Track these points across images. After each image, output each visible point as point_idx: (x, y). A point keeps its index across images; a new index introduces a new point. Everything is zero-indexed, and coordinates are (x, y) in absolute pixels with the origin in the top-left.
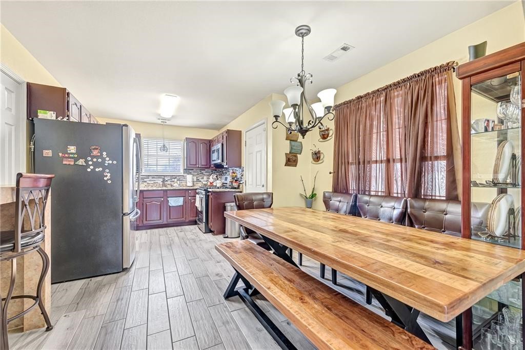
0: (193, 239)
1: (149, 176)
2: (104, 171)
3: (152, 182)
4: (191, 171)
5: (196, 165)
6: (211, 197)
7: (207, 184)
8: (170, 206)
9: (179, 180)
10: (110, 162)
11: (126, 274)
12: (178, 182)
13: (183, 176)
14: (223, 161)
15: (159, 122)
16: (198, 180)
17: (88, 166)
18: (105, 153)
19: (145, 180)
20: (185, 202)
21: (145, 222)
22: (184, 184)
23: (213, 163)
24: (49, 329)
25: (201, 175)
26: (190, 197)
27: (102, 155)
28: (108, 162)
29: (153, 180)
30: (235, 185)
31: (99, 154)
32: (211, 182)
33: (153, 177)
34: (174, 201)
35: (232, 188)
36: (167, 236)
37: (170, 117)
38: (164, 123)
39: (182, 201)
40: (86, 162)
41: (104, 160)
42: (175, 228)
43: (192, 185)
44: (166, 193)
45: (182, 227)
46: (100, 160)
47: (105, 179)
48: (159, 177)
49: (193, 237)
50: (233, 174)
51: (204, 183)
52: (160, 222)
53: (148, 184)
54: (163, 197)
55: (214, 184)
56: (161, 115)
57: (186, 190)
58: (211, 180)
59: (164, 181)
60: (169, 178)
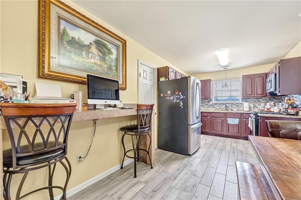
0: (241, 151)
1: (216, 103)
2: (180, 102)
3: (219, 107)
4: (247, 100)
5: (252, 94)
6: (260, 120)
7: (264, 109)
8: (228, 124)
9: (237, 106)
10: (183, 97)
11: (189, 157)
12: (237, 108)
13: (241, 103)
14: (276, 89)
15: (223, 69)
16: (254, 106)
17: (174, 99)
18: (180, 93)
19: (214, 106)
20: (240, 122)
21: (212, 131)
22: (242, 109)
23: (268, 92)
24: (152, 168)
25: (258, 102)
26: (244, 119)
27: (179, 94)
29: (219, 106)
30: (291, 111)
31: (178, 94)
32: (268, 108)
33: (219, 104)
34: (232, 121)
35: (287, 115)
36: (224, 143)
37: (228, 64)
38: (226, 69)
39: (238, 121)
40: (174, 98)
41: (180, 96)
42: (232, 139)
43: (249, 110)
44: (226, 115)
45: (238, 140)
46: (178, 96)
47: (180, 106)
48: (223, 104)
49: (243, 149)
50: (289, 101)
51: (261, 108)
52: (222, 133)
53: (216, 108)
54: (223, 117)
55: (272, 110)
56: (221, 65)
57: (241, 114)
58: (268, 106)
59: (226, 107)
60: (230, 105)
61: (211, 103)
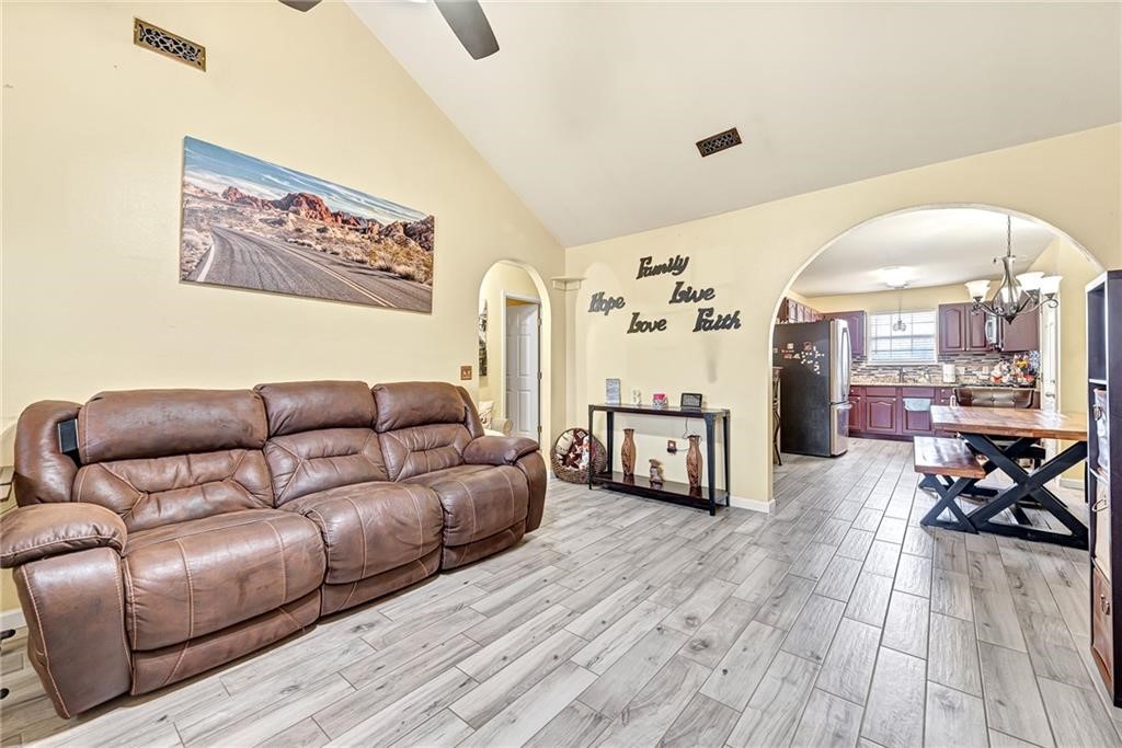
2: (813, 363)
3: (883, 375)
4: (952, 358)
5: (960, 347)
8: (907, 411)
9: (928, 372)
11: (833, 459)
12: (927, 375)
13: (938, 366)
14: (998, 340)
16: (968, 373)
17: (802, 360)
18: (814, 348)
19: (873, 372)
21: (869, 428)
22: (938, 378)
25: (976, 363)
26: (942, 398)
27: (812, 349)
28: (818, 355)
29: (884, 371)
31: (810, 349)
32: (998, 376)
33: (885, 368)
34: (914, 404)
38: (901, 289)
39: (929, 404)
40: (801, 356)
41: (814, 353)
43: (954, 381)
44: (902, 392)
46: (811, 354)
47: (815, 370)
48: (894, 368)
50: (1019, 363)
52: (890, 431)
53: (877, 377)
54: (896, 397)
55: (1004, 381)
57: (935, 388)
58: (997, 372)
59: (901, 374)
60: (911, 369)
61: (864, 365)
